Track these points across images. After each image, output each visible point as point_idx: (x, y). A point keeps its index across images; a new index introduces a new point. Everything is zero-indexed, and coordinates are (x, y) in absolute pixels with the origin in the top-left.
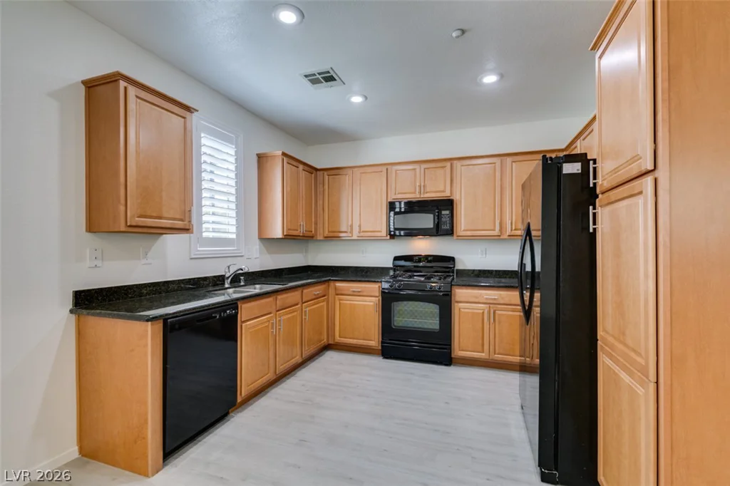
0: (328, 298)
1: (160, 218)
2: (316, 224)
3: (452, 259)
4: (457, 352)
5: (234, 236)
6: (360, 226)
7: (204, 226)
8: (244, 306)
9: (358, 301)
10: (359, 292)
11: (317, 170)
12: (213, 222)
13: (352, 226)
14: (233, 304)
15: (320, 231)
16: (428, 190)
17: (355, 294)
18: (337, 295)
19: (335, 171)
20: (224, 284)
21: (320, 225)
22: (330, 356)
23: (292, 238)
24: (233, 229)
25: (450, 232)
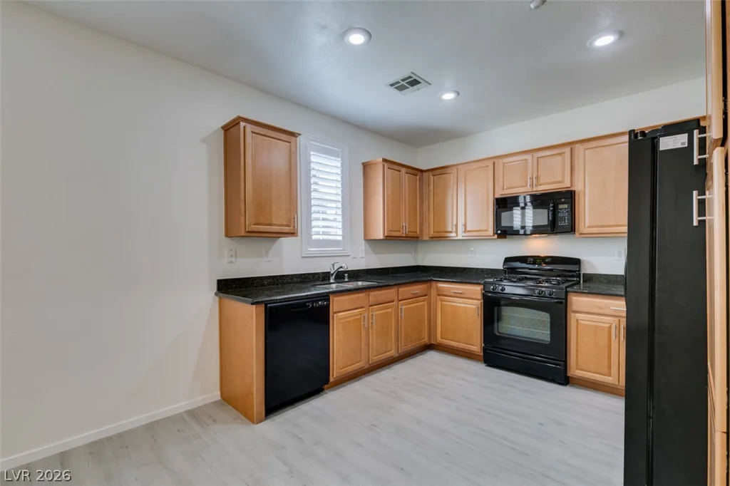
0: (430, 297)
1: (271, 225)
2: (421, 224)
3: (577, 262)
4: (574, 371)
5: (340, 238)
6: (465, 225)
7: (313, 230)
8: (336, 299)
9: (460, 303)
10: (461, 293)
11: (422, 171)
12: (324, 227)
13: (457, 225)
14: (326, 297)
15: (426, 231)
16: (542, 181)
17: (459, 295)
18: (439, 295)
19: (440, 171)
20: (329, 280)
21: (425, 226)
22: (432, 356)
23: (391, 239)
24: (340, 232)
25: (572, 229)
